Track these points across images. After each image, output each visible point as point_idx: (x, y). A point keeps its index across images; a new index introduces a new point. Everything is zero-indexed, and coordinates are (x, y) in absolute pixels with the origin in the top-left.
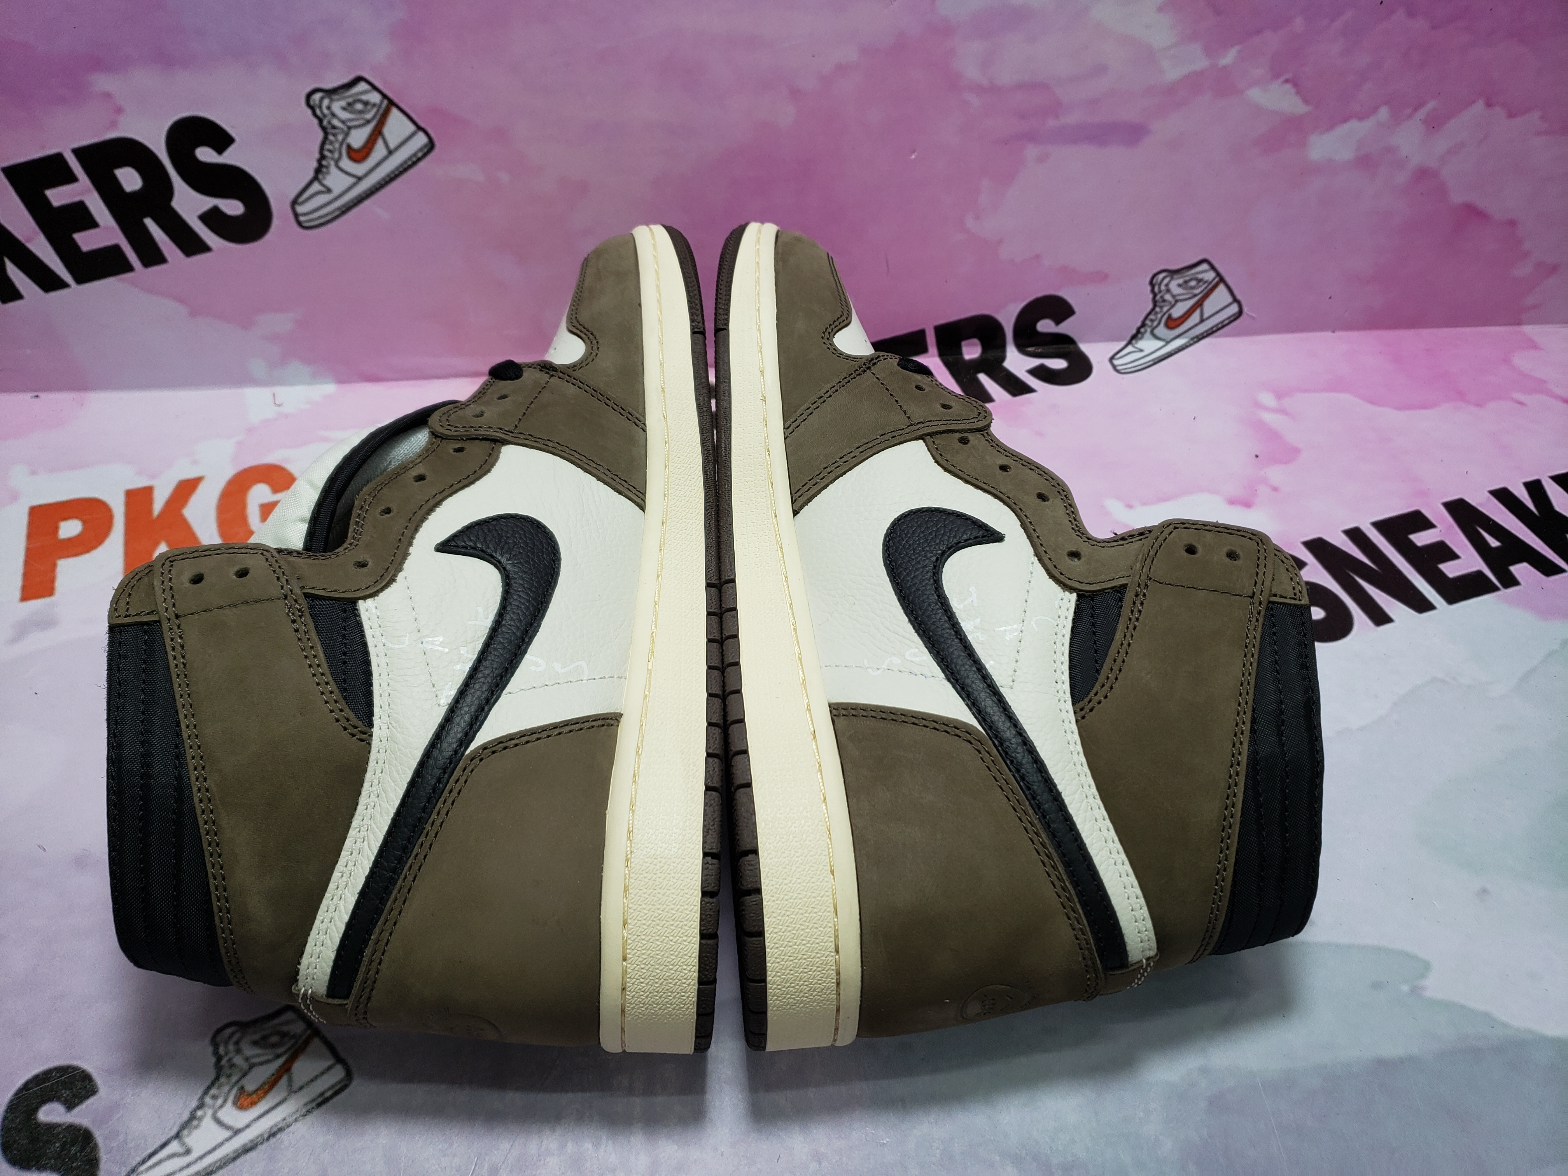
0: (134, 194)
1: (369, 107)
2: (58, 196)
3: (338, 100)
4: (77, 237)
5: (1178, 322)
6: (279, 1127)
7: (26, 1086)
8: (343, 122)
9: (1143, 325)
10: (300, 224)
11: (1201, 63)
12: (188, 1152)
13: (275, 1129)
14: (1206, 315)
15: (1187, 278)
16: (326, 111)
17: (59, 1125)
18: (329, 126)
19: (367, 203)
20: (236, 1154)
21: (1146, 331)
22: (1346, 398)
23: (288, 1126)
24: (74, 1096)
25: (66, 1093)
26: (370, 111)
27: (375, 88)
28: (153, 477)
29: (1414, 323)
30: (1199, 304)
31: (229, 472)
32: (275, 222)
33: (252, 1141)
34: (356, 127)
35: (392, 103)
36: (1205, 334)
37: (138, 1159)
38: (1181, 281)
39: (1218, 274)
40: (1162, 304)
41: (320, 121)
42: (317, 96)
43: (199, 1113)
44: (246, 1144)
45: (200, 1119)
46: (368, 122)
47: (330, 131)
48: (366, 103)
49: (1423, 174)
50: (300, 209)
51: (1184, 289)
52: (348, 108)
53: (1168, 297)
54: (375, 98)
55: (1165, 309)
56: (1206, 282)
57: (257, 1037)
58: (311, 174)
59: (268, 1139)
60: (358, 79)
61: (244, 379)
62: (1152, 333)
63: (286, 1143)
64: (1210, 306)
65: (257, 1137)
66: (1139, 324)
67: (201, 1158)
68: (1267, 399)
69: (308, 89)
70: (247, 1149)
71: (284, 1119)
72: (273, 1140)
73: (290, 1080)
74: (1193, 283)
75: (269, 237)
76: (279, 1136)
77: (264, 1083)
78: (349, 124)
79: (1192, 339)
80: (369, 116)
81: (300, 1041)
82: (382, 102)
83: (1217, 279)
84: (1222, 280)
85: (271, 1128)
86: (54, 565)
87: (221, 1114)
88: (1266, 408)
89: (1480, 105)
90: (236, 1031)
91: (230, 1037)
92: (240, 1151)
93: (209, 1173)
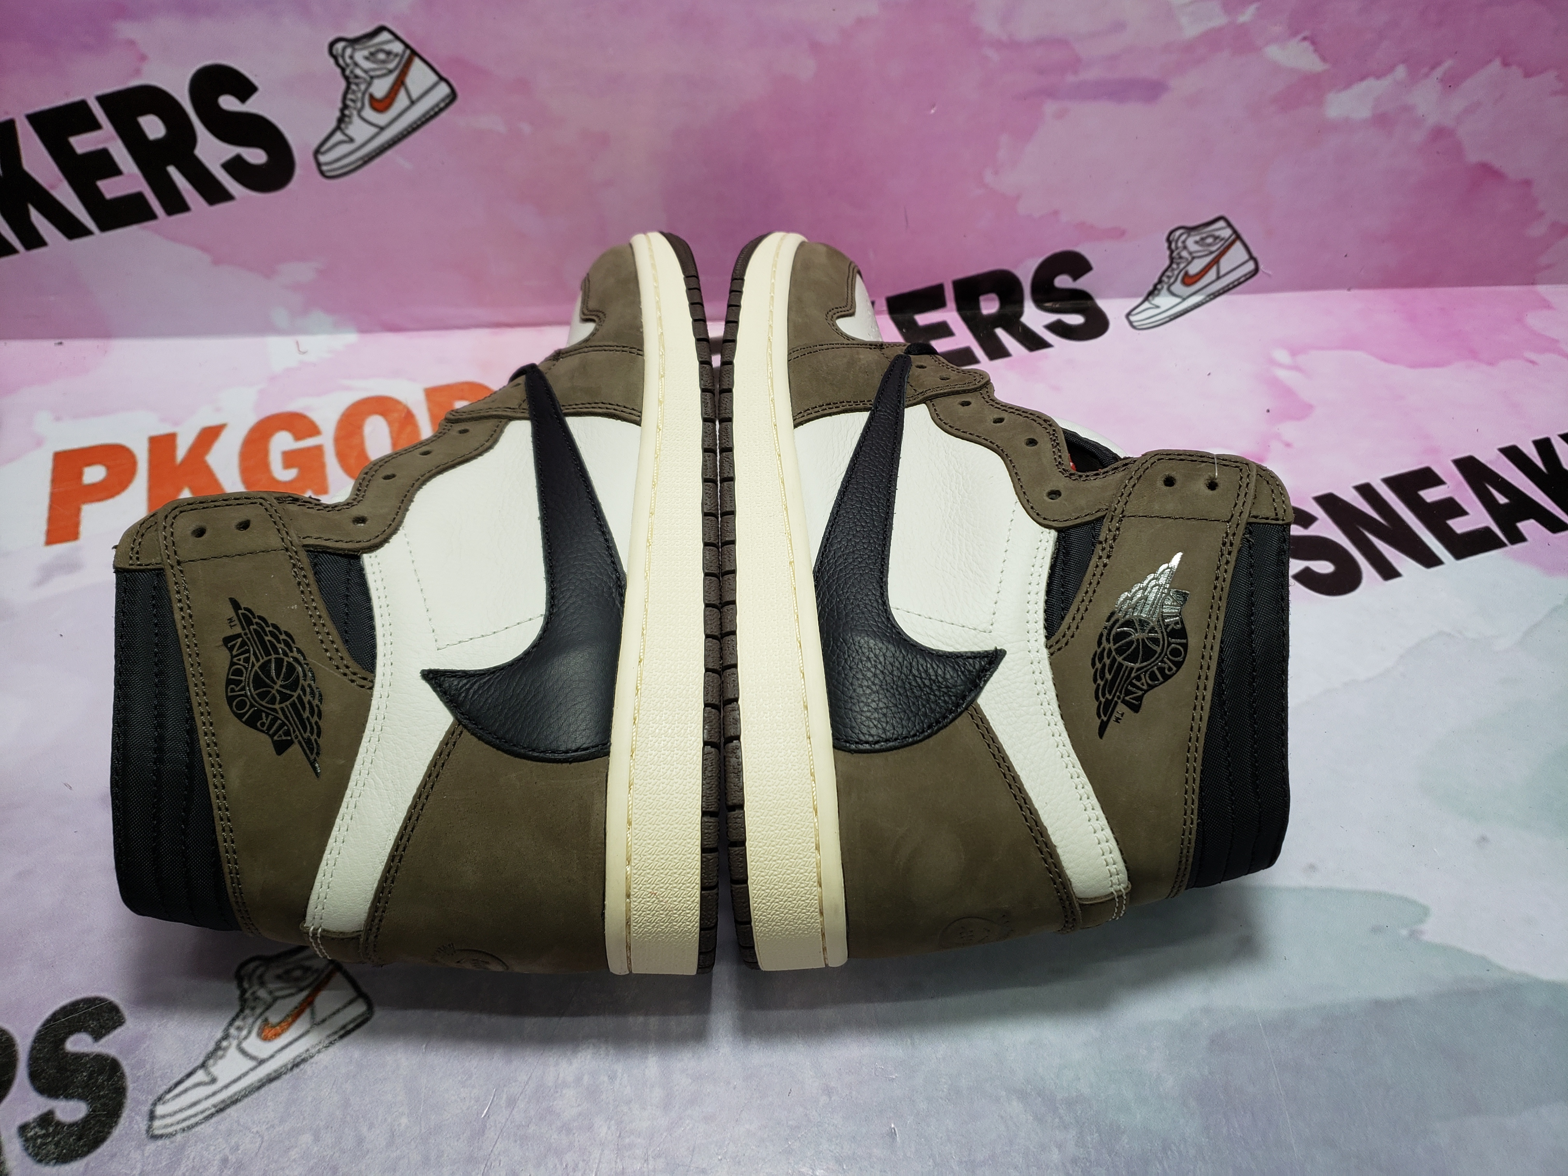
0: (158, 142)
1: (392, 57)
2: (82, 143)
3: (362, 49)
4: (102, 184)
5: (1195, 279)
6: (302, 1057)
7: (54, 1017)
8: (366, 72)
9: (1160, 281)
10: (322, 173)
11: (1219, 20)
12: (214, 1080)
13: (298, 1060)
14: (1222, 272)
15: (1204, 235)
16: (348, 61)
17: (87, 1055)
18: (352, 76)
19: (389, 153)
20: (260, 1083)
21: (1162, 288)
22: (1359, 355)
23: (312, 1057)
24: (102, 1027)
25: (93, 1024)
26: (392, 61)
27: (397, 38)
28: (176, 424)
29: (1429, 281)
30: (1216, 261)
31: (251, 420)
32: (298, 171)
33: (275, 1071)
34: (379, 77)
35: (414, 53)
36: (1221, 291)
37: (165, 1088)
38: (1198, 238)
39: (1235, 232)
40: (1179, 261)
41: (343, 70)
42: (340, 46)
43: (225, 1044)
44: (270, 1074)
45: (225, 1049)
46: (391, 72)
47: (352, 80)
48: (388, 53)
49: (1439, 133)
50: (323, 159)
51: (1201, 246)
52: (371, 57)
53: (1184, 254)
54: (397, 47)
55: (1182, 266)
56: (1222, 239)
57: (280, 971)
58: (333, 124)
59: (292, 1069)
60: (381, 29)
61: (266, 328)
62: (1169, 289)
63: (309, 1073)
64: (1226, 264)
65: (281, 1068)
66: (1156, 280)
67: (226, 1086)
68: (1282, 356)
69: (331, 39)
70: (271, 1079)
71: (308, 1050)
72: (296, 1070)
73: (313, 1013)
74: (1210, 240)
75: (292, 185)
76: (302, 1066)
77: (288, 1015)
78: (372, 73)
79: (1209, 296)
80: (391, 66)
81: (323, 976)
82: (404, 52)
83: (1233, 237)
84: (1238, 237)
85: (295, 1059)
86: (79, 510)
87: (245, 1045)
88: (1281, 365)
89: (1497, 63)
90: (260, 965)
91: (254, 971)
92: (264, 1081)
93: (234, 1101)
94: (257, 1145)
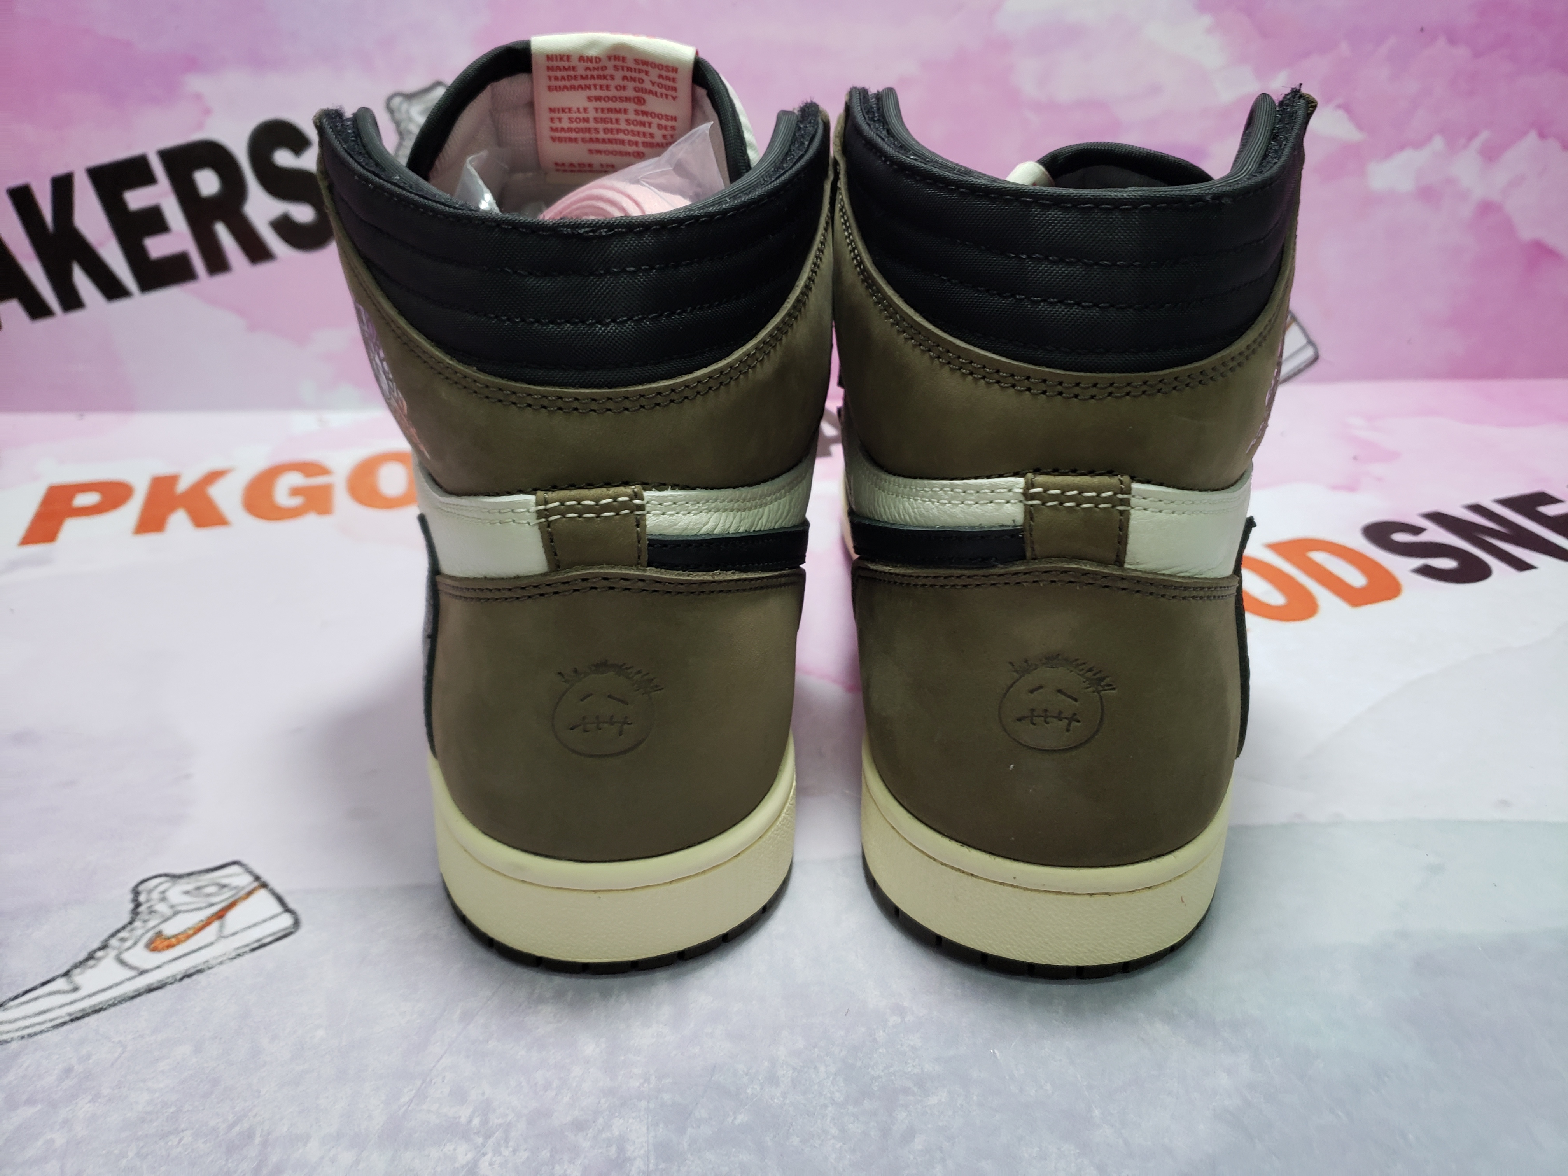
0: (210, 198)
2: (135, 199)
3: (418, 106)
4: (149, 242)
6: (198, 968)
11: (1253, 85)
12: (76, 989)
13: (192, 971)
16: (404, 117)
18: (406, 133)
20: (137, 993)
23: (210, 968)
28: (183, 468)
31: (261, 467)
33: (159, 982)
37: (11, 995)
41: (398, 127)
42: (397, 101)
43: (100, 954)
44: (152, 984)
45: (99, 959)
49: (1487, 208)
57: (189, 887)
59: (181, 979)
60: (438, 86)
61: (292, 403)
63: (203, 983)
65: (168, 978)
67: (92, 995)
68: (1357, 421)
70: (150, 990)
71: (207, 961)
72: (187, 981)
73: (222, 927)
76: (194, 977)
77: (189, 929)
81: (242, 893)
84: (1294, 319)
85: (188, 970)
86: (62, 523)
87: (126, 956)
88: (1358, 427)
89: (1533, 136)
90: (166, 882)
91: (156, 887)
92: (143, 990)
93: (97, 1010)
94: (116, 1055)
